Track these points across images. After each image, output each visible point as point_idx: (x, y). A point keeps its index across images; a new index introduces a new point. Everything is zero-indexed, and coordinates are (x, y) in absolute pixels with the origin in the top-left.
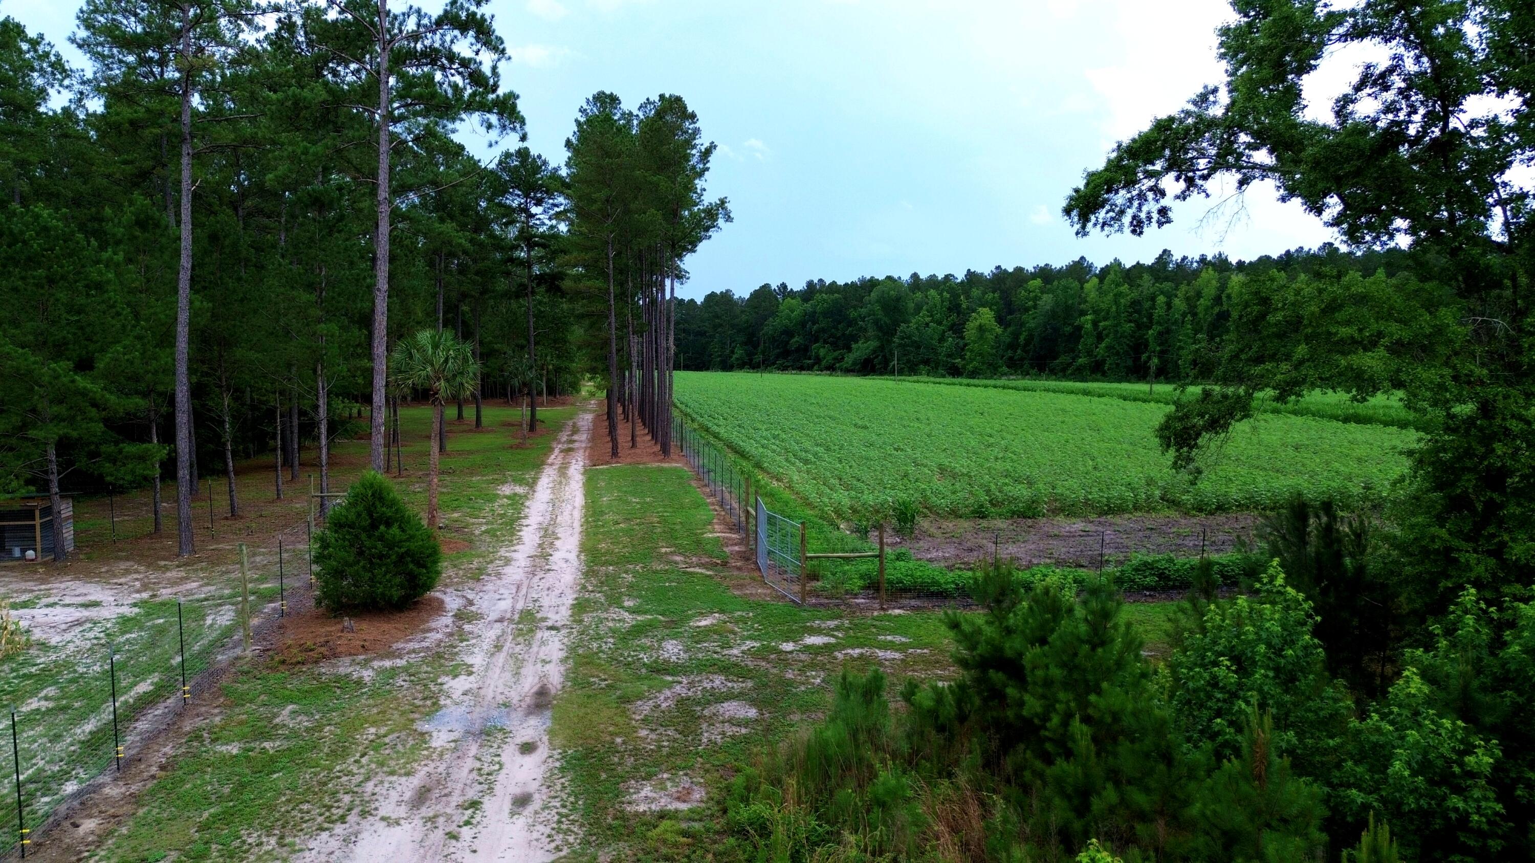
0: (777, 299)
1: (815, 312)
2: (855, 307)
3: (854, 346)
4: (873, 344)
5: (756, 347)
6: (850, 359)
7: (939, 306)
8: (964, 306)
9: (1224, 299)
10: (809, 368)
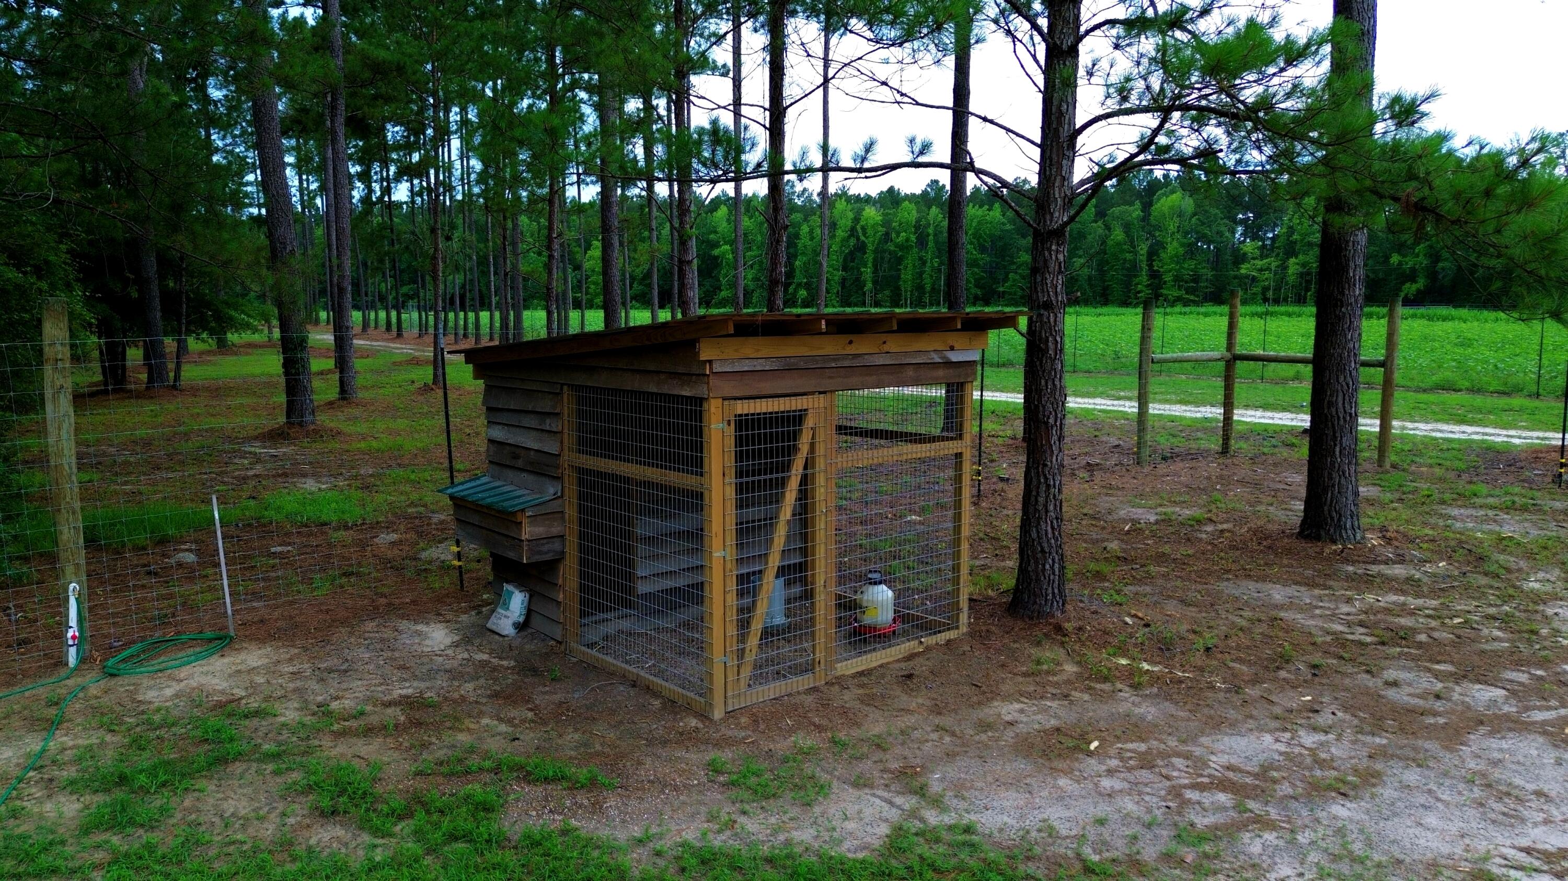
9: (859, 230)
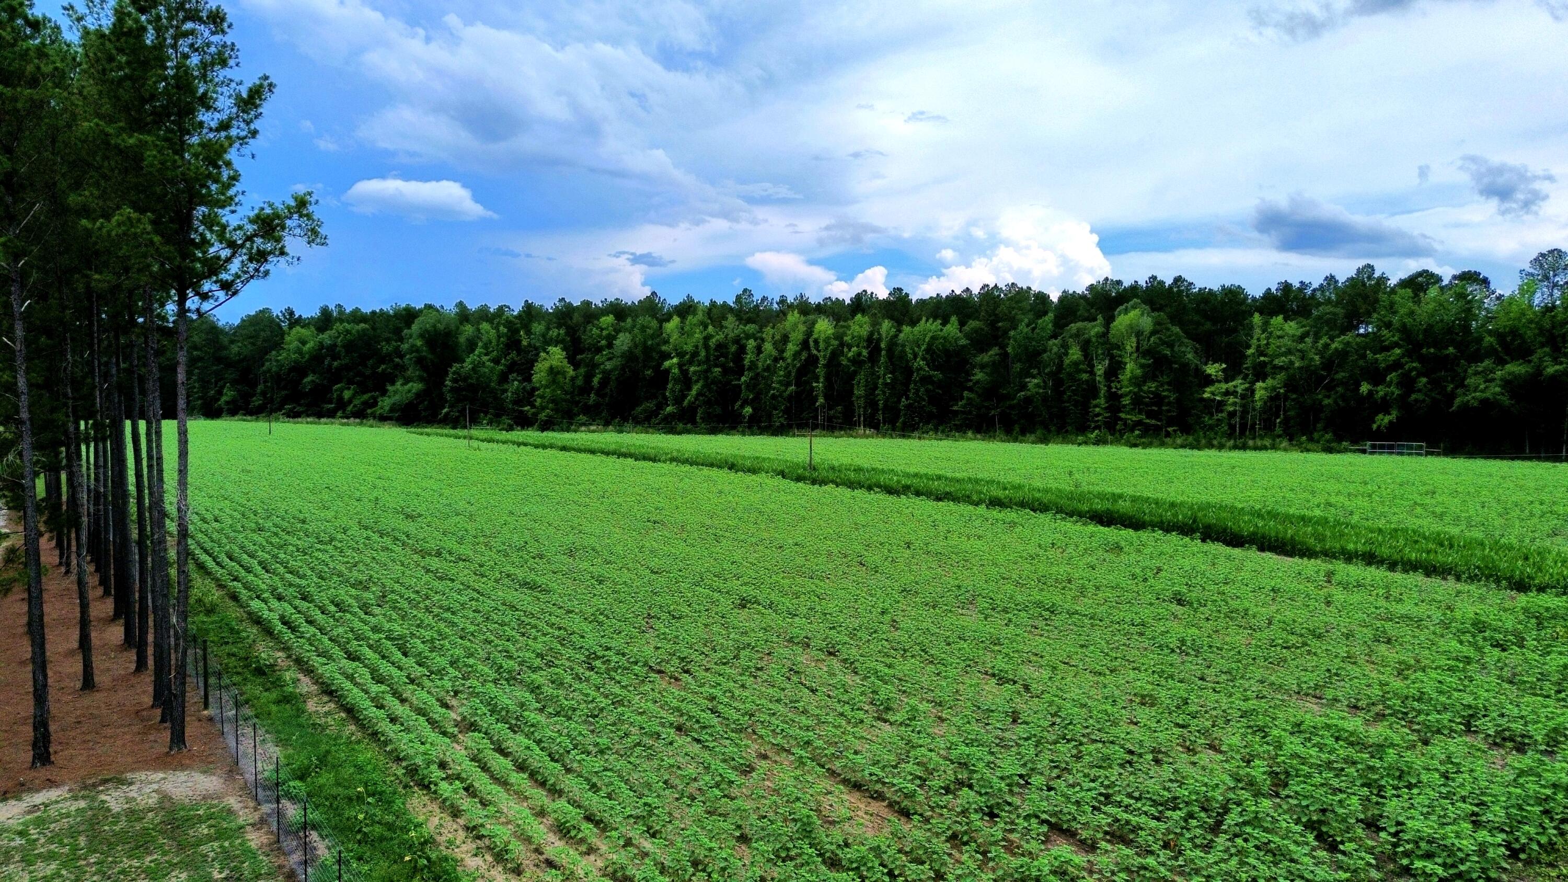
0: (280, 327)
1: (335, 345)
2: (388, 340)
3: (390, 388)
4: (416, 386)
5: (254, 385)
6: (385, 403)
7: (494, 342)
8: (525, 343)
10: (331, 414)
